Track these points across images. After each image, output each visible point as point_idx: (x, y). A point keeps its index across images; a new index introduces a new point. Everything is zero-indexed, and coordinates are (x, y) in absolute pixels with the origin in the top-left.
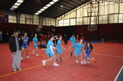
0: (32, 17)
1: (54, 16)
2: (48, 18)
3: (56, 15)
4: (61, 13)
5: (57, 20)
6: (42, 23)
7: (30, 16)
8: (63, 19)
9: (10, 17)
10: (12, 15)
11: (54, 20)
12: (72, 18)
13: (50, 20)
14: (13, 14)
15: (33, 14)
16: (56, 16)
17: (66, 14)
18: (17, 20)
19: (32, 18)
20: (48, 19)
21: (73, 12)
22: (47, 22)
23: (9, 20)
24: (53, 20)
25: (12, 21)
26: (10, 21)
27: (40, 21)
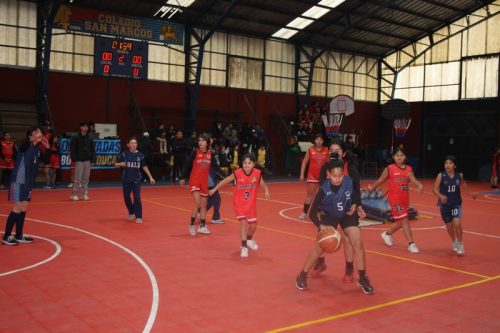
0: (258, 51)
1: (373, 43)
2: (337, 55)
3: (383, 40)
4: (414, 27)
5: (389, 67)
6: (310, 81)
7: (251, 47)
8: (420, 60)
9: (157, 52)
10: (167, 43)
11: (370, 66)
12: (476, 57)
13: (350, 68)
14: (168, 35)
15: (265, 36)
16: (385, 46)
17: (439, 32)
18: (188, 66)
19: (257, 57)
20: (338, 61)
21: (486, 19)
22: (334, 76)
23: (151, 67)
24: (363, 70)
25: (162, 72)
26: (156, 73)
27: (297, 73)
